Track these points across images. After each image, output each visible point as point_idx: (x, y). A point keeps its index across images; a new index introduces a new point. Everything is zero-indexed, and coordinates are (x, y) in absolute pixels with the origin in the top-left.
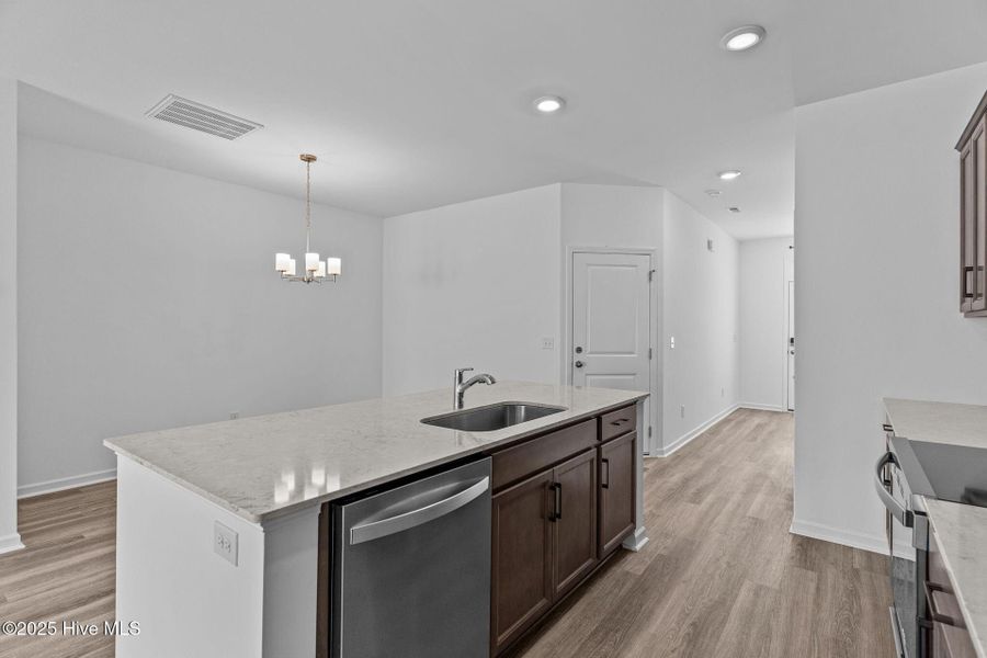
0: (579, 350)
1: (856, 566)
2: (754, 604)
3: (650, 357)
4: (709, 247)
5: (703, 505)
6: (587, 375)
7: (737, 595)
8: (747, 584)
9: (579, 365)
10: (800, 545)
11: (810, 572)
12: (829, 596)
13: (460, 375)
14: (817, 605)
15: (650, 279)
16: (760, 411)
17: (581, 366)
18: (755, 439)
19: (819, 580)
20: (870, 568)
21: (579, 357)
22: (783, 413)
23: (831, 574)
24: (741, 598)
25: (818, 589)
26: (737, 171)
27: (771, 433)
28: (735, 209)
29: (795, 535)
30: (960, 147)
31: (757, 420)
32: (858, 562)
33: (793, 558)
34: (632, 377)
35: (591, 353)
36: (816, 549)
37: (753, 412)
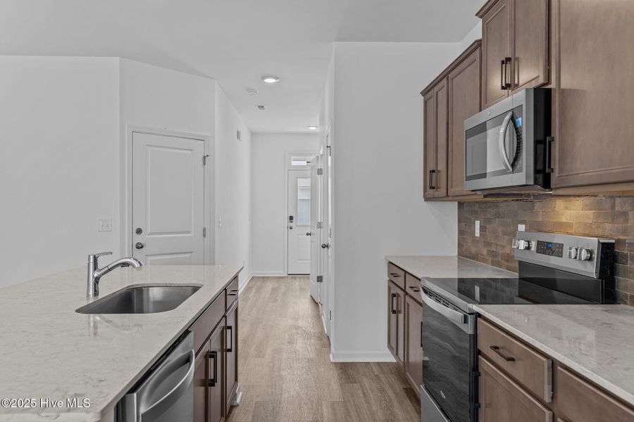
0: (139, 231)
1: (376, 373)
2: (335, 414)
3: (204, 235)
4: (238, 137)
5: (267, 357)
6: (147, 256)
7: (322, 414)
8: (325, 404)
9: (139, 246)
10: (341, 369)
11: (354, 384)
12: (372, 396)
13: (95, 259)
14: (368, 402)
15: (204, 162)
16: (268, 277)
17: (142, 247)
18: (276, 300)
19: (362, 387)
20: (383, 372)
21: (139, 239)
22: (284, 277)
23: (366, 382)
24: (325, 414)
25: (364, 394)
26: (276, 78)
27: (284, 294)
28: (261, 107)
29: (335, 363)
30: (424, 93)
31: (270, 285)
32: (376, 370)
33: (341, 378)
34: (188, 255)
35: (151, 234)
36: (351, 369)
37: (265, 279)
